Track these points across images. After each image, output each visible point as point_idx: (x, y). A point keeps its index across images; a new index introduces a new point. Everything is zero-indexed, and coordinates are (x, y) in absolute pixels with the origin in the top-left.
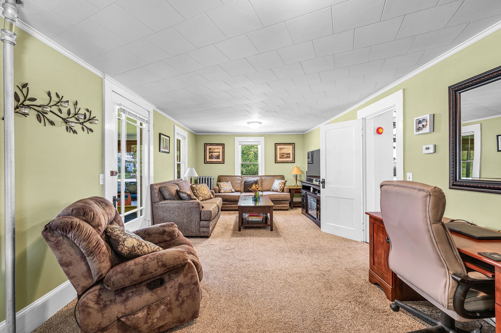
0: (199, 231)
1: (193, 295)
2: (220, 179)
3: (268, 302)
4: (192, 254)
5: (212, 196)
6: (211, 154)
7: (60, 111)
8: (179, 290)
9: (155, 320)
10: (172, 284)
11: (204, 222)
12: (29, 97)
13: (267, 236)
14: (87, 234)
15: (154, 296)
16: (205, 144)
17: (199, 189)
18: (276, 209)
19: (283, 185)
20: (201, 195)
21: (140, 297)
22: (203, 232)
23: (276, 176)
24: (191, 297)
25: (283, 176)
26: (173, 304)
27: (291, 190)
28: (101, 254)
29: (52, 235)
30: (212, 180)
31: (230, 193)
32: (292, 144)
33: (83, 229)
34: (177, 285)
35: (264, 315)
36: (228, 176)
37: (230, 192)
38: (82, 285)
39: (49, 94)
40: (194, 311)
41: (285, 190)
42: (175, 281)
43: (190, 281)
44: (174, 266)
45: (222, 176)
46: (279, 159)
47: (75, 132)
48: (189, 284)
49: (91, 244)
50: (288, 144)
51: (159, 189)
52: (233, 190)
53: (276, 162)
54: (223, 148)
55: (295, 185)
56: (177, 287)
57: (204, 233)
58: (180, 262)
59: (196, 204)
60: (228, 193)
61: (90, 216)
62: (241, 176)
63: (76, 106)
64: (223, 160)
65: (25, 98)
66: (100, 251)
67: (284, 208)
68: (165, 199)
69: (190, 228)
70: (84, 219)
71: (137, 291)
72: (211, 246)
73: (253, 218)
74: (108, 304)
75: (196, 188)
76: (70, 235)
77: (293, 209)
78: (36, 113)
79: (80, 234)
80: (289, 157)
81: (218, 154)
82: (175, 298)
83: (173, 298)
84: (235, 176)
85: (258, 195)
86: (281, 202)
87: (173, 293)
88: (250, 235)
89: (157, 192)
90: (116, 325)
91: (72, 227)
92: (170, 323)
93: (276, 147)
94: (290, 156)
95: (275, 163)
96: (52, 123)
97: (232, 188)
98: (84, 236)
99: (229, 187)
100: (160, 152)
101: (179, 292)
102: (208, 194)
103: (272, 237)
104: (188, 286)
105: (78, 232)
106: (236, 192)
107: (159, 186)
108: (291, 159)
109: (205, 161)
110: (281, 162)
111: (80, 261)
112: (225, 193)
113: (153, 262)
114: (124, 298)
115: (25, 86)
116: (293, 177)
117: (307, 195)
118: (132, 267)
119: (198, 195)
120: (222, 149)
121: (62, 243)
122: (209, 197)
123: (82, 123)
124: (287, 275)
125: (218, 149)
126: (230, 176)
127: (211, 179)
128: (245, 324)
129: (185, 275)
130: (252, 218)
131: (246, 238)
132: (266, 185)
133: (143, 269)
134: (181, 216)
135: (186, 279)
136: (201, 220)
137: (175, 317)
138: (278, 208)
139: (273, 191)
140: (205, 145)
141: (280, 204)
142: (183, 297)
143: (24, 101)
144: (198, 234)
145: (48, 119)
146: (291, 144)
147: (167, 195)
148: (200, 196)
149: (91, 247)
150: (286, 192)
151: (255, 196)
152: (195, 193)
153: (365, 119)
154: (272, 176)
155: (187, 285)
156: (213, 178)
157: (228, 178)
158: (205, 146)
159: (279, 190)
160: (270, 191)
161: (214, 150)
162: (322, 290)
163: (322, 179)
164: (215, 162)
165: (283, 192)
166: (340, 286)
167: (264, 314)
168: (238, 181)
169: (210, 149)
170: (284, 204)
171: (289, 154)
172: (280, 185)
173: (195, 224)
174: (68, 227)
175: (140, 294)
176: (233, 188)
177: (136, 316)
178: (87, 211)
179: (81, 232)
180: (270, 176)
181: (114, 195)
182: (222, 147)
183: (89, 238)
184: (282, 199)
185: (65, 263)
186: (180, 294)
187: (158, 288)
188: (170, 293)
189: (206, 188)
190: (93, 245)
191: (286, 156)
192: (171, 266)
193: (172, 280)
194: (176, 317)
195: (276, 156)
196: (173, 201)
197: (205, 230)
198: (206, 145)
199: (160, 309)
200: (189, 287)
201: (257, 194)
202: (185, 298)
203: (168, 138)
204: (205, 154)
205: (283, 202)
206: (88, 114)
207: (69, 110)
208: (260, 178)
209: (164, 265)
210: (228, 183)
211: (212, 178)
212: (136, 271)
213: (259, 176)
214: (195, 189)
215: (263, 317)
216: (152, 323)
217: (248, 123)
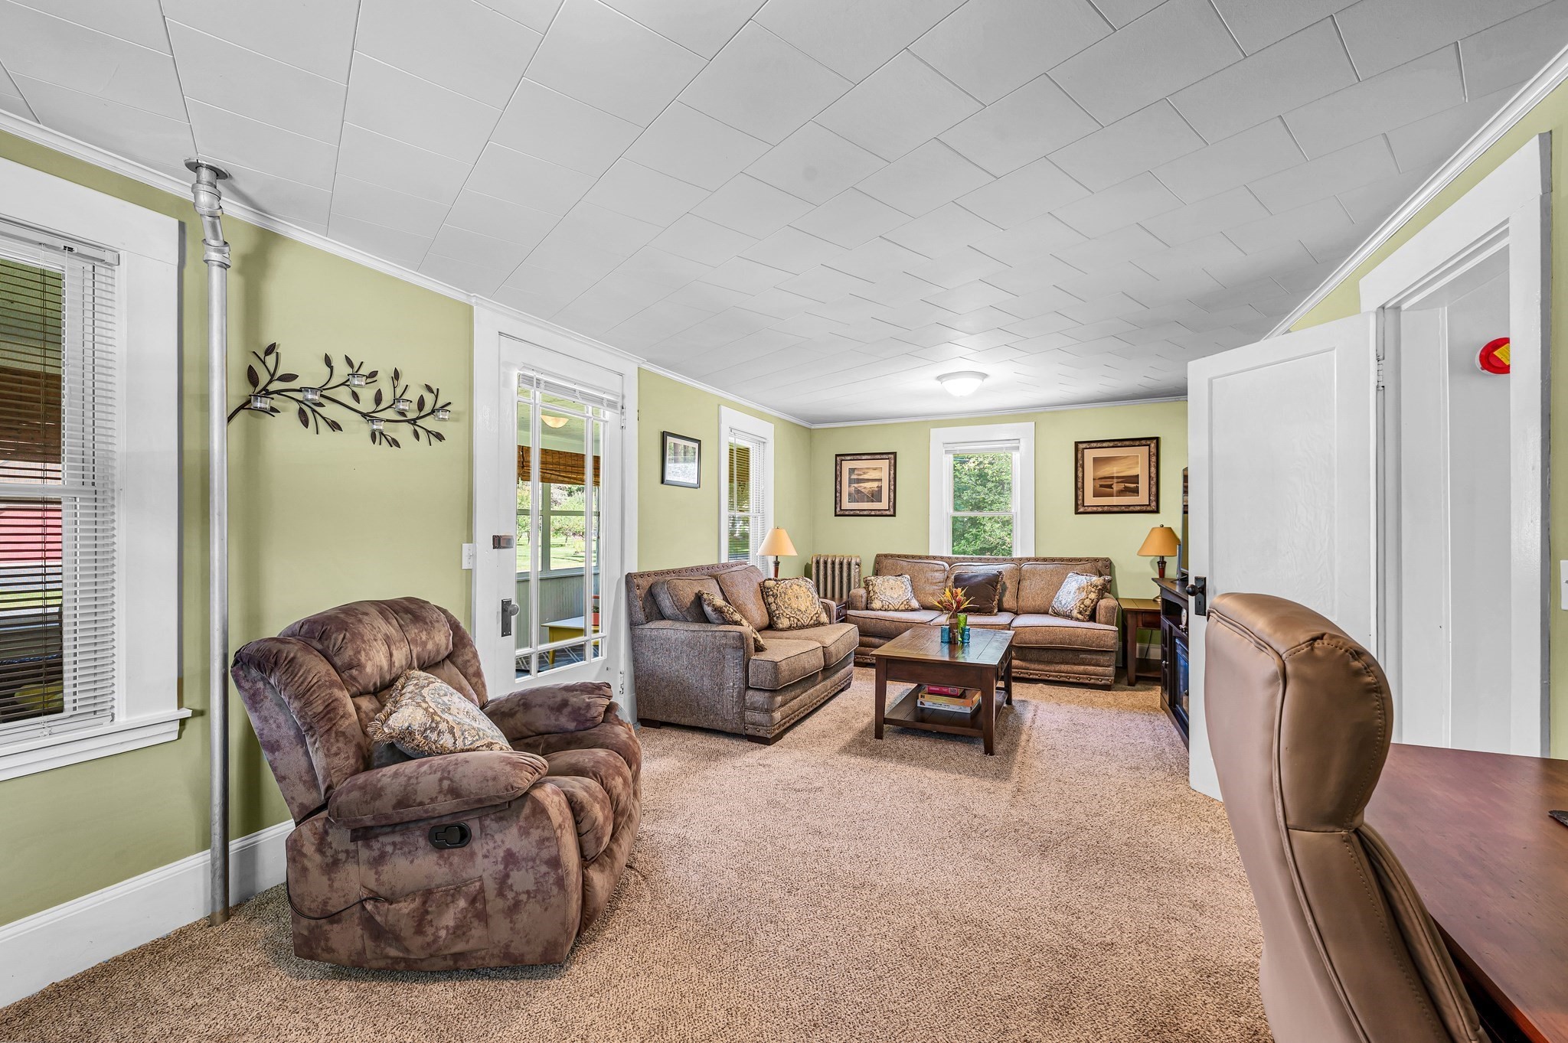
0: (744, 719)
1: (544, 892)
2: (883, 564)
3: (795, 988)
4: (596, 777)
5: (824, 618)
6: (856, 485)
7: (356, 396)
8: (506, 868)
9: (443, 933)
10: (488, 847)
11: (758, 693)
12: (279, 374)
13: (963, 769)
14: (306, 684)
15: (445, 869)
16: (837, 455)
17: (783, 595)
18: (1061, 679)
19: (1093, 596)
20: (788, 611)
21: (412, 862)
22: (753, 724)
23: (1080, 560)
24: (539, 897)
25: (1107, 560)
26: (490, 904)
27: (1129, 616)
28: (333, 735)
29: (245, 676)
30: (853, 567)
31: (902, 611)
32: (1148, 442)
33: (299, 670)
34: (501, 853)
35: (752, 1024)
36: (906, 557)
37: (902, 607)
38: (300, 801)
39: (328, 361)
40: (547, 941)
41: (1101, 614)
42: (495, 842)
43: (537, 851)
44: (480, 801)
45: (886, 556)
46: (1090, 500)
47: (395, 443)
48: (534, 860)
49: (310, 708)
50: (1127, 443)
51: (650, 587)
52: (915, 604)
53: (1080, 508)
54: (892, 467)
55: (1157, 597)
56: (500, 859)
57: (755, 727)
58: (498, 792)
59: (734, 637)
60: (896, 610)
61: (333, 641)
62: (949, 558)
63: (396, 382)
64: (891, 504)
65: (272, 376)
66: (331, 728)
67: (1091, 679)
68: (662, 617)
69: (719, 706)
70: (320, 647)
71: (403, 843)
72: (762, 769)
73: (940, 702)
74: (341, 860)
75: (775, 591)
76: (272, 681)
77: (1138, 686)
78: (296, 406)
79: (290, 679)
80: (1135, 491)
81: (875, 485)
82: (496, 889)
83: (491, 887)
84: (927, 557)
85: (966, 624)
86: (1081, 656)
87: (491, 873)
88: (901, 758)
89: (643, 595)
90: (358, 915)
91: (276, 663)
92: (483, 953)
93: (1080, 455)
94: (1138, 487)
95: (1077, 513)
96: (335, 426)
97: (909, 595)
98: (298, 687)
99: (901, 593)
100: (663, 486)
101: (507, 876)
102: (808, 612)
103: (975, 775)
104: (530, 864)
105: (287, 675)
106: (923, 609)
107: (651, 580)
108: (1142, 498)
109: (838, 509)
110: (1100, 509)
111: (295, 743)
112: (885, 610)
113: (432, 776)
114: (376, 853)
115: (271, 349)
116: (1149, 566)
117: (1175, 637)
118: (386, 780)
119: (777, 612)
120: (890, 470)
121: (262, 697)
122: (812, 621)
123: (413, 422)
124: (927, 919)
125: (875, 469)
126: (913, 557)
127: (849, 564)
128: (679, 1029)
129: (522, 830)
130: (935, 701)
131: (883, 763)
132: (1032, 591)
133: (405, 789)
134: (697, 670)
135: (525, 842)
136: (748, 688)
137: (496, 942)
138: (1070, 677)
139: (1057, 614)
140: (838, 458)
141: (1075, 664)
142: (516, 892)
143: (270, 382)
144: (740, 730)
145: (324, 418)
146: (1143, 442)
147: (666, 603)
148: (785, 614)
149: (310, 713)
150: (1103, 619)
151: (952, 628)
152: (769, 605)
153: (1397, 308)
154: (1062, 560)
155: (529, 861)
156: (858, 561)
157: (905, 564)
158: (838, 463)
159: (1075, 613)
160: (1048, 614)
161: (864, 473)
162: (1019, 1010)
163: (1197, 579)
164: (865, 513)
165: (1092, 617)
166: (1110, 1019)
167: (752, 1020)
168: (937, 574)
169: (852, 471)
170: (1094, 665)
171: (1135, 479)
172: (1084, 595)
173: (733, 697)
174: (268, 661)
175: (411, 854)
176: (916, 596)
177: (393, 906)
178: (331, 628)
179: (292, 677)
180: (1053, 560)
181: (507, 598)
182: (890, 463)
183: (309, 693)
184: (1083, 643)
185: (269, 741)
186: (510, 881)
187: (454, 850)
188: (484, 870)
189: (805, 590)
190: (314, 710)
191: (1122, 486)
192: (472, 796)
193: (489, 836)
194: (499, 942)
195: (1079, 488)
196: (677, 625)
197: (758, 717)
198: (840, 458)
199: (456, 906)
200: (532, 867)
201: (959, 620)
202: (524, 897)
203: (696, 445)
204: (838, 487)
205: (1089, 657)
206: (429, 399)
207: (379, 394)
208: (1014, 565)
209: (454, 792)
210: (899, 578)
211: (853, 562)
212: (388, 791)
213: (1013, 560)
214: (771, 593)
215: (743, 1026)
216: (436, 938)
217: (939, 378)
